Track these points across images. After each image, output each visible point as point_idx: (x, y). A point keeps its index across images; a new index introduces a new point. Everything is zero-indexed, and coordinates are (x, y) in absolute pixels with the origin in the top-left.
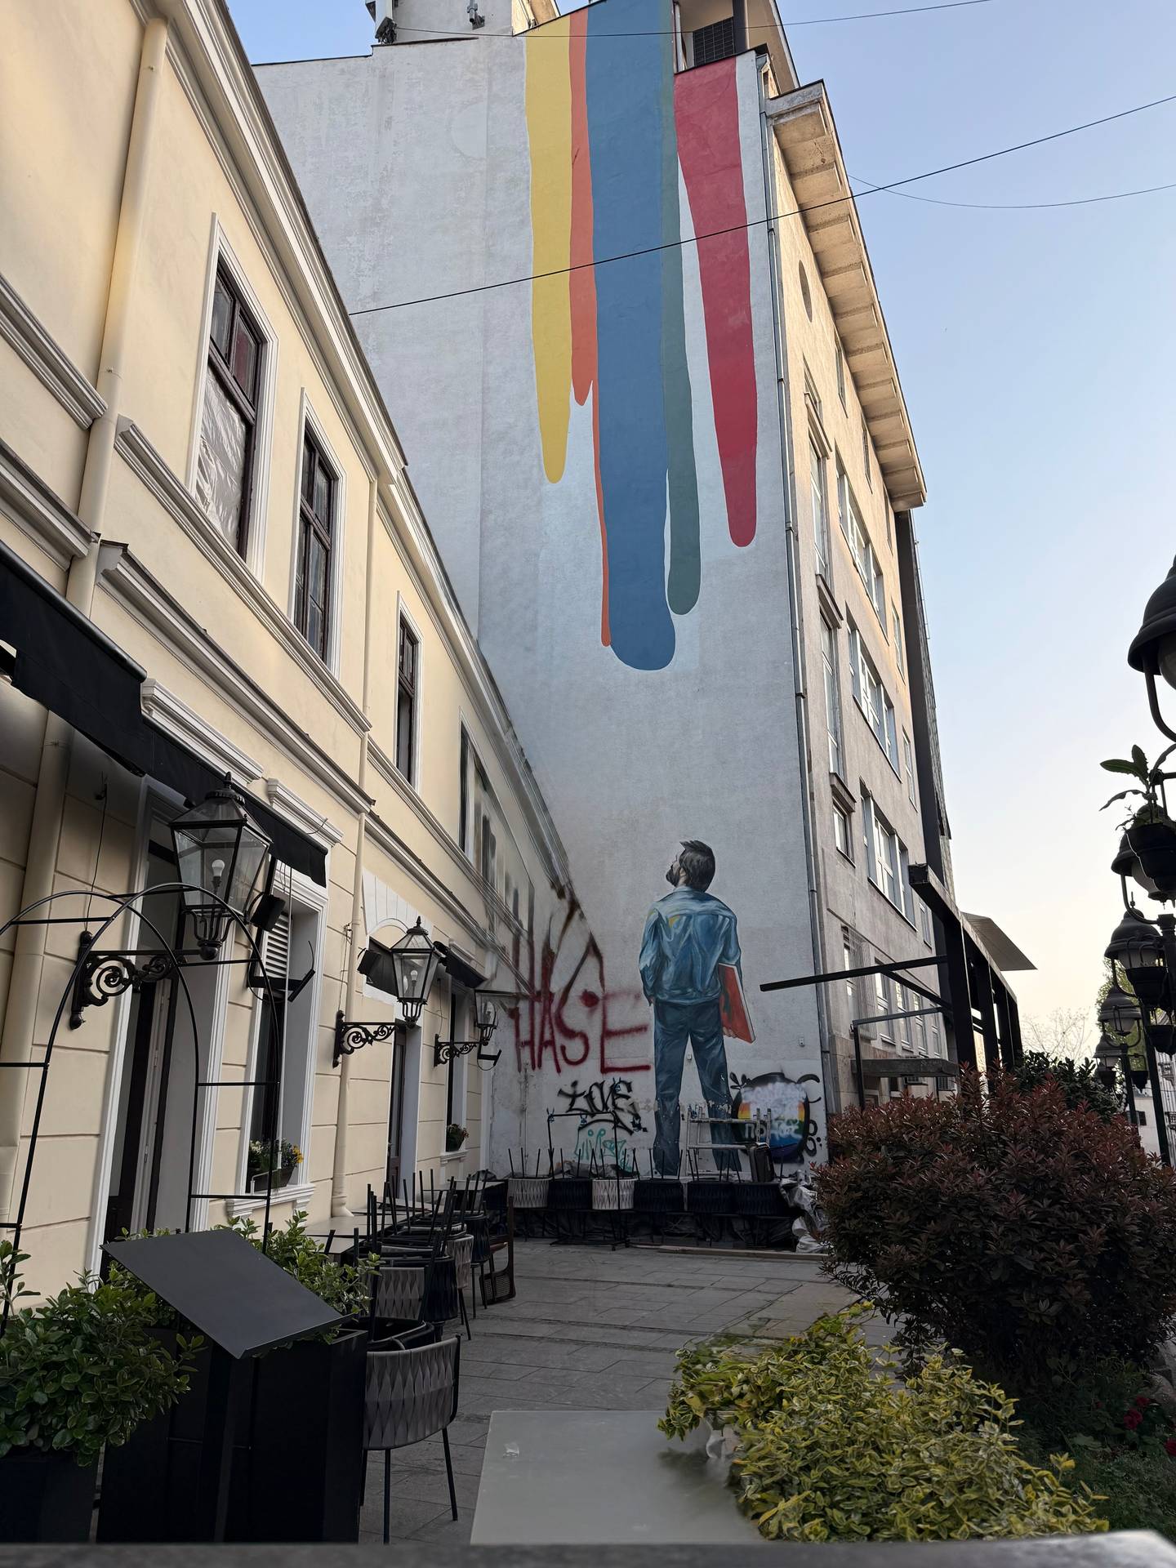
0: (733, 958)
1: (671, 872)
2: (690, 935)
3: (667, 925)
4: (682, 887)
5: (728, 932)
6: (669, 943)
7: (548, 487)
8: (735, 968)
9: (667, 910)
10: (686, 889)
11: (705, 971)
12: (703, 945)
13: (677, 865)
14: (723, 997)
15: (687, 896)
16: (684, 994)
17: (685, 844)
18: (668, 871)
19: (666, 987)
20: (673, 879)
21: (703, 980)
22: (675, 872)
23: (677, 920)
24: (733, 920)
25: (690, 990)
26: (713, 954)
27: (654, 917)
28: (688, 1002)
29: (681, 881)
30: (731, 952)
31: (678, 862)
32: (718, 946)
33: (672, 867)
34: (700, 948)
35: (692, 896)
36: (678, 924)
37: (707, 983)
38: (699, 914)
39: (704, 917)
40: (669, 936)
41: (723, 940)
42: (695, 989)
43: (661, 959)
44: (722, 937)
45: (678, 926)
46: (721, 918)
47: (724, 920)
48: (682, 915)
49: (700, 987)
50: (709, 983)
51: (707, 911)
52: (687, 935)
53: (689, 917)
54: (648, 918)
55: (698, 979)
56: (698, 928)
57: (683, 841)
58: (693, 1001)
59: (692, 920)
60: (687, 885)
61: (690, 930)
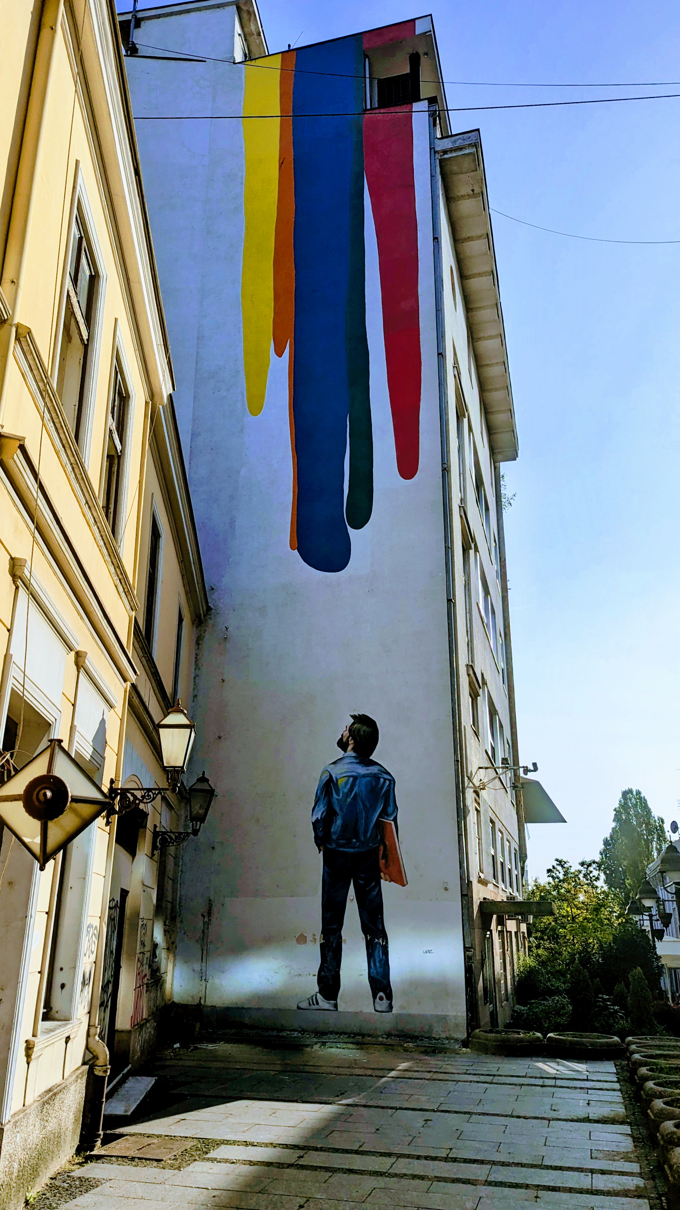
0: (391, 815)
1: (341, 739)
2: (356, 793)
3: (336, 785)
4: (350, 753)
5: (388, 791)
6: (337, 799)
7: (250, 418)
8: (393, 823)
9: (337, 772)
10: (354, 754)
11: (367, 824)
12: (366, 803)
13: (347, 734)
14: (382, 848)
15: (355, 761)
16: (349, 844)
17: (354, 717)
18: (339, 738)
19: (334, 837)
20: (342, 744)
21: (366, 832)
22: (344, 740)
23: (345, 779)
24: (392, 781)
25: (354, 840)
26: (375, 810)
27: (326, 777)
28: (352, 850)
29: (350, 748)
30: (390, 809)
31: (347, 732)
32: (379, 804)
33: (342, 735)
34: (364, 805)
35: (358, 761)
36: (346, 783)
37: (369, 835)
38: (364, 776)
39: (368, 778)
40: (338, 795)
41: (384, 798)
42: (358, 840)
43: (330, 815)
44: (382, 797)
45: (346, 786)
46: (382, 780)
47: (384, 782)
48: (349, 776)
49: (362, 839)
50: (370, 835)
51: (371, 774)
52: (353, 793)
53: (355, 778)
54: (321, 777)
55: (362, 829)
56: (363, 788)
57: (352, 714)
58: (356, 850)
59: (358, 781)
60: (354, 752)
61: (356, 789)
